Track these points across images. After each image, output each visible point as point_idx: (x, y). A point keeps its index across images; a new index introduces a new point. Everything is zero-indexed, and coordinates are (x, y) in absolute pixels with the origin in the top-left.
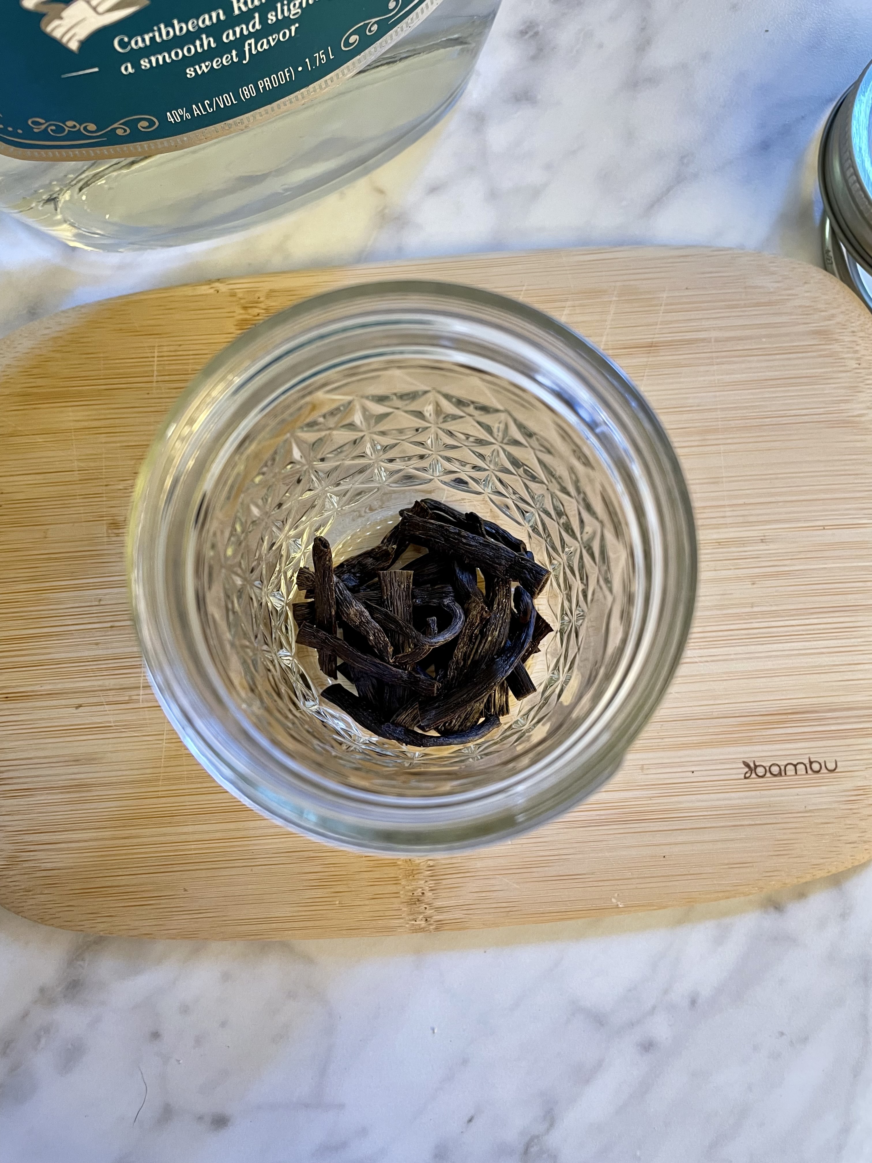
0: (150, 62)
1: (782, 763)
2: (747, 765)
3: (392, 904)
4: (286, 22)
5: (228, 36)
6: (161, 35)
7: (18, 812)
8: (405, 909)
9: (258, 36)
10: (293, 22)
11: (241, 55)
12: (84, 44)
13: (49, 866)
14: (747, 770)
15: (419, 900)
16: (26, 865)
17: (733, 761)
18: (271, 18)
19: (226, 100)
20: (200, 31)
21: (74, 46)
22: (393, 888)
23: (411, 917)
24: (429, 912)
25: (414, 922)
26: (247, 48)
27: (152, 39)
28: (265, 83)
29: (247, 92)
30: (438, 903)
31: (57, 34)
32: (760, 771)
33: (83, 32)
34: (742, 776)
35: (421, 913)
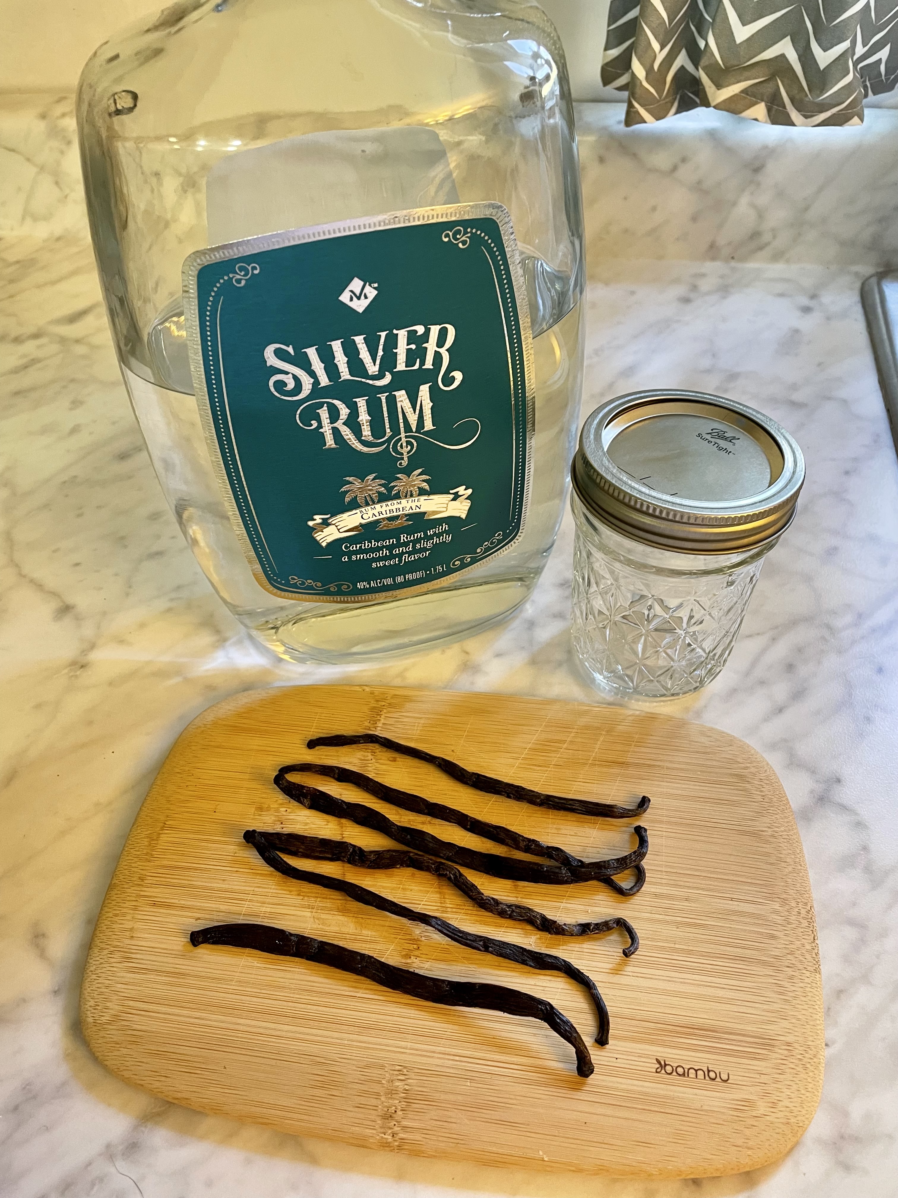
0: (357, 557)
1: (687, 1067)
2: (659, 1062)
3: (370, 1114)
4: (425, 549)
5: (396, 551)
6: (365, 546)
7: (133, 984)
8: (379, 1122)
9: (410, 553)
10: (428, 550)
11: (400, 561)
12: (329, 544)
13: (139, 1027)
14: (658, 1066)
15: (391, 1116)
16: (123, 1023)
17: (648, 1056)
18: (418, 546)
19: (389, 581)
20: (384, 547)
21: (324, 544)
22: (374, 1102)
23: (382, 1130)
24: (396, 1129)
25: (383, 1135)
26: (404, 558)
27: (361, 547)
28: (409, 577)
29: (400, 579)
30: (405, 1123)
31: (318, 538)
32: (669, 1070)
33: (330, 539)
34: (654, 1070)
35: (391, 1128)
